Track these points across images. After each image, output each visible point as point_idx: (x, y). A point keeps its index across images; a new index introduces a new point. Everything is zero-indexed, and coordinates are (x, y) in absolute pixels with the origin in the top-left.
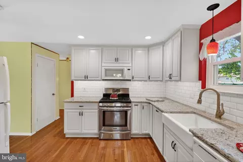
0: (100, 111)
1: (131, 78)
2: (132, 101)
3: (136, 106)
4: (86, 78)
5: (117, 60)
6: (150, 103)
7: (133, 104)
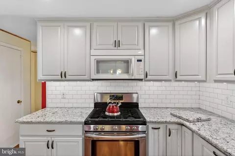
0: (86, 140)
1: (142, 77)
2: (148, 119)
3: (156, 131)
4: (63, 76)
5: (117, 44)
6: (183, 125)
7: (150, 126)
